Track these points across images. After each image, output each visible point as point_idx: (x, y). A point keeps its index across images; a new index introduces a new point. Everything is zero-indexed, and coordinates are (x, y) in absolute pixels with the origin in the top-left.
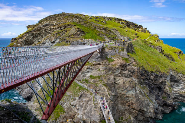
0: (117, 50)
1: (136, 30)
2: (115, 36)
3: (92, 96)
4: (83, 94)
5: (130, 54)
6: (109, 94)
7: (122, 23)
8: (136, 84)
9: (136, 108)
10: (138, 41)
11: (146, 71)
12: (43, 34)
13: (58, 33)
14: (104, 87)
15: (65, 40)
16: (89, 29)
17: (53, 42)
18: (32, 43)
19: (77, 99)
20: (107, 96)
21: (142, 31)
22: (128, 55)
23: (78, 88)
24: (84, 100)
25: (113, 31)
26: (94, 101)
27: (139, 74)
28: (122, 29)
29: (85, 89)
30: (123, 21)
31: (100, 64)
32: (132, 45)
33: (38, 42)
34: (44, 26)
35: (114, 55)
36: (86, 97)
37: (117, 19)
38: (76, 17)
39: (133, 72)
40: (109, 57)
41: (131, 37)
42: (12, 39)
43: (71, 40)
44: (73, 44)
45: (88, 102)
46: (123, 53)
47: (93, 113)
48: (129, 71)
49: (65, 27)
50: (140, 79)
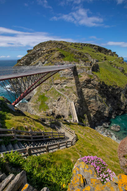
0: (85, 69)
1: (105, 54)
2: (87, 59)
3: (65, 100)
4: (60, 98)
5: (95, 73)
6: (76, 99)
7: (95, 48)
8: (97, 93)
9: (95, 109)
10: (105, 63)
11: (106, 85)
12: (37, 57)
13: (47, 56)
14: (74, 94)
15: (51, 61)
16: (68, 53)
17: (43, 63)
18: (30, 64)
19: (56, 101)
20: (75, 100)
21: (111, 55)
22: (93, 73)
23: (57, 94)
24: (61, 102)
25: (86, 55)
26: (66, 103)
27: (99, 87)
28: (94, 53)
29: (61, 95)
30: (96, 46)
31: (73, 79)
32: (98, 66)
33: (34, 62)
34: (37, 51)
35: (83, 72)
36: (62, 100)
37: (91, 45)
38: (59, 44)
39: (95, 85)
40: (79, 74)
41: (100, 60)
42: (18, 60)
43: (55, 61)
44: (56, 65)
45: (63, 103)
46: (89, 72)
47: (65, 110)
48: (92, 84)
49: (52, 51)
50: (100, 90)
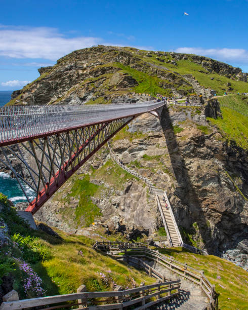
0: (189, 113)
1: (229, 77)
2: (189, 88)
3: (145, 189)
4: (131, 185)
5: (212, 120)
6: (173, 185)
7: (205, 65)
8: (220, 169)
9: (219, 208)
10: (230, 97)
11: (240, 149)
12: (66, 84)
13: (92, 82)
14: (164, 174)
15: (103, 94)
16: (144, 75)
17: (83, 99)
18: (48, 101)
19: (122, 193)
20: (170, 188)
21: (241, 79)
22: (208, 121)
23: (122, 176)
24: (133, 195)
25: (186, 79)
26: (148, 197)
27: (225, 153)
28: (205, 75)
29: (134, 177)
30: (208, 60)
31: (161, 137)
32: (217, 104)
33: (58, 98)
34: (67, 70)
35: (184, 120)
36: (135, 190)
37: (196, 58)
38: (122, 54)
39: (215, 150)
40: (175, 123)
41: (220, 90)
42: (14, 92)
43: (113, 94)
44: (116, 103)
45: (139, 196)
46: (199, 118)
47: (145, 215)
48: (208, 147)
49: (104, 71)
50: (227, 161)
